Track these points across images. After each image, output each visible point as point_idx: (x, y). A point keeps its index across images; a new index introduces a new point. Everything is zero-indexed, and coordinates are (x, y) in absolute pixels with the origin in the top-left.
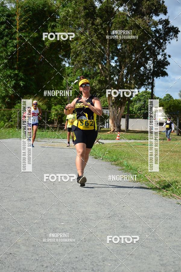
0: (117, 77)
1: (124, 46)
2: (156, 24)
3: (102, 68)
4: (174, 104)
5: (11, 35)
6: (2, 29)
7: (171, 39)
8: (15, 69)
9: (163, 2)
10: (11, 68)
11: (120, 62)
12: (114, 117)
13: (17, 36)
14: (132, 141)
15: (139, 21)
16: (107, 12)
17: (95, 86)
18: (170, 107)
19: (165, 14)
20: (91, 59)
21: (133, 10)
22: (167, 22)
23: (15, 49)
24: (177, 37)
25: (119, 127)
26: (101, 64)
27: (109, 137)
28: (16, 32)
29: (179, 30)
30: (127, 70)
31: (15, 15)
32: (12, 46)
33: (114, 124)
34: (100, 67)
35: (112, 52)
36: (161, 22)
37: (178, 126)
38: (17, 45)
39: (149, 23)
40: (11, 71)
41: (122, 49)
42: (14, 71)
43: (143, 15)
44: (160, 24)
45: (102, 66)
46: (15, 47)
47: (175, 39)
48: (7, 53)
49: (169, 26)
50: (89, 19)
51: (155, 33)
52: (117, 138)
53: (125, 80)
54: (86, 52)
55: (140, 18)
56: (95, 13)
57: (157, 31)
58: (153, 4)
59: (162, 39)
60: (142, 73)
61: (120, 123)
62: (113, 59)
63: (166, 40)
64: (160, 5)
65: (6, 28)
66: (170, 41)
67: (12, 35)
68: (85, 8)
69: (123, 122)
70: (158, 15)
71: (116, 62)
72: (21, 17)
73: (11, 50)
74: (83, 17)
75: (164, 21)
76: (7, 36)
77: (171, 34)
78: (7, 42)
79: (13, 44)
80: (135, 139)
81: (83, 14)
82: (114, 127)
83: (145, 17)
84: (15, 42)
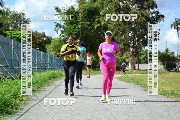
0: (132, 42)
1: (136, 26)
2: (152, 13)
3: (125, 37)
4: (163, 54)
7: (160, 21)
9: (155, 2)
11: (134, 34)
12: (132, 62)
13: (80, 23)
14: (142, 74)
15: (143, 12)
16: (127, 8)
17: (121, 47)
18: (161, 56)
19: (157, 8)
20: (119, 33)
21: (140, 7)
22: (158, 12)
23: (79, 30)
24: (163, 20)
25: (135, 68)
26: (124, 35)
27: (130, 73)
29: (165, 16)
30: (138, 38)
31: (79, 13)
33: (132, 66)
34: (124, 37)
35: (130, 29)
36: (154, 12)
37: (165, 66)
39: (148, 13)
41: (135, 27)
43: (145, 9)
44: (154, 13)
45: (124, 36)
46: (79, 29)
47: (163, 21)
49: (159, 14)
50: (118, 12)
51: (151, 18)
52: (134, 73)
53: (136, 43)
54: (116, 30)
55: (143, 11)
56: (120, 9)
57: (153, 17)
58: (150, 3)
59: (156, 21)
60: (146, 39)
61: (135, 66)
62: (130, 32)
63: (158, 21)
64: (153, 3)
65: (75, 19)
66: (160, 22)
67: (78, 23)
68: (115, 7)
69: (136, 65)
70: (153, 9)
71: (132, 34)
72: (82, 14)
73: (77, 30)
74: (114, 11)
75: (156, 12)
76: (75, 23)
77: (160, 18)
78: (75, 26)
80: (143, 74)
81: (114, 10)
82: (132, 67)
83: (146, 10)
84: (79, 26)
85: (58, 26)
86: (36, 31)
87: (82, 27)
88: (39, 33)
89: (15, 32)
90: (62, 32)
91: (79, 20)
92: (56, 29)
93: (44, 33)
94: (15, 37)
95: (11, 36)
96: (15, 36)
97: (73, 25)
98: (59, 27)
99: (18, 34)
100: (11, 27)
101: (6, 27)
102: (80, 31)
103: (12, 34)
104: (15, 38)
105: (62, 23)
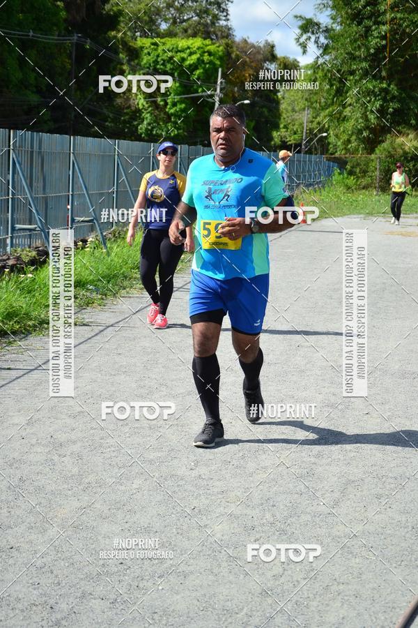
5: (376, 17)
6: (360, 7)
8: (382, 79)
10: (374, 77)
13: (388, 16)
23: (384, 42)
28: (385, 12)
32: (377, 37)
38: (386, 35)
40: (374, 83)
42: (380, 83)
46: (384, 37)
48: (368, 49)
67: (379, 16)
73: (376, 44)
76: (369, 18)
78: (368, 29)
79: (380, 33)
84: (384, 28)
85: (308, 26)
86: (245, 37)
87: (394, 32)
88: (253, 46)
89: (170, 42)
90: (326, 49)
91: (382, 8)
92: (302, 40)
93: (273, 47)
94: (171, 58)
95: (158, 56)
96: (170, 54)
97: (359, 24)
98: (313, 33)
99: (182, 51)
100: (166, 20)
101: (147, 23)
102: (384, 47)
103: (160, 49)
104: (168, 62)
105: (324, 19)
